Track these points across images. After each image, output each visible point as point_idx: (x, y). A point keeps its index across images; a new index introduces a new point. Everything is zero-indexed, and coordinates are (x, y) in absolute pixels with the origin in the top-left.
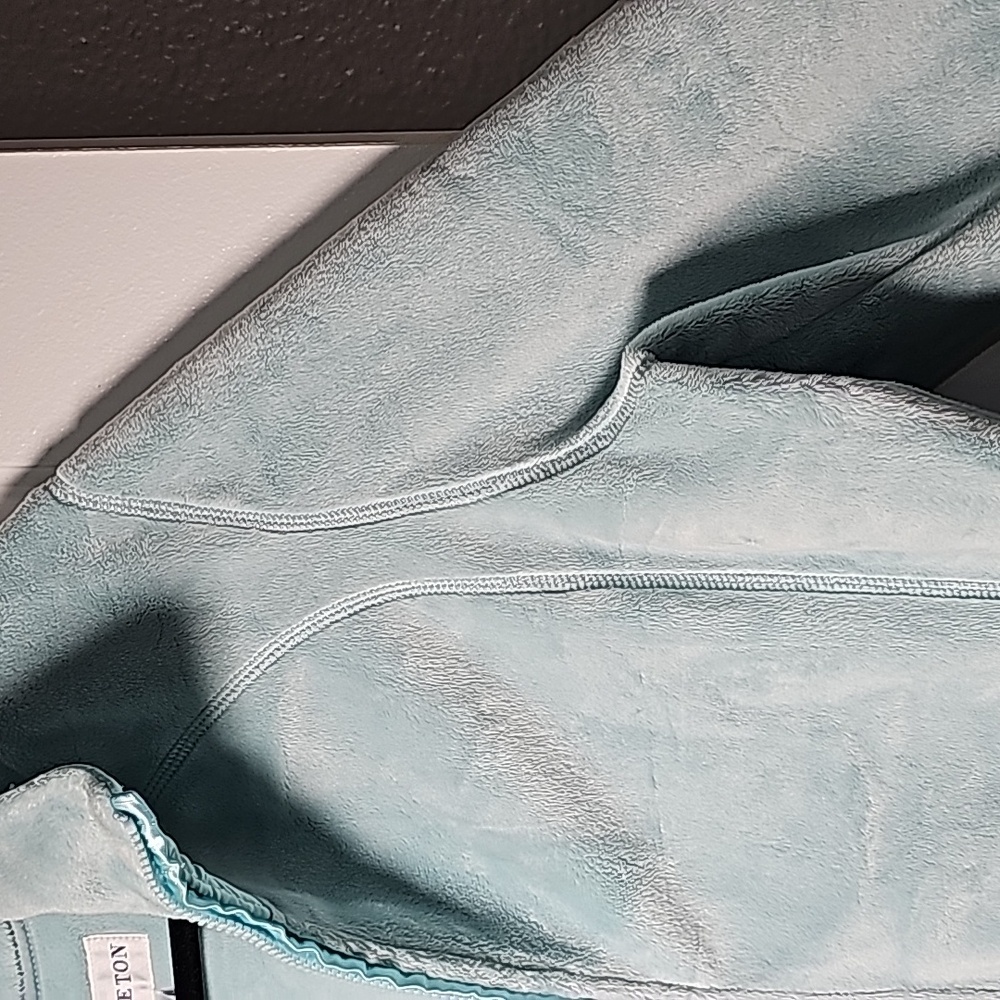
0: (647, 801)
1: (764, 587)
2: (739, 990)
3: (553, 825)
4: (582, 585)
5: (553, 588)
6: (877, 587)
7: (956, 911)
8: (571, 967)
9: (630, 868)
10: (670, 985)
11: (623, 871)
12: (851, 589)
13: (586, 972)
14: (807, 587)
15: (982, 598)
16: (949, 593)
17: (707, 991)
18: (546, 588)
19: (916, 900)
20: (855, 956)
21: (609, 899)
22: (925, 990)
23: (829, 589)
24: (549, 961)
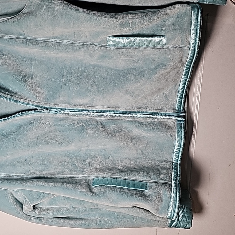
0: (31, 71)
1: (46, 41)
2: (43, 103)
3: (14, 72)
4: (18, 38)
5: (14, 38)
6: (63, 42)
7: (76, 90)
8: (16, 96)
9: (26, 81)
10: (32, 101)
11: (25, 81)
12: (59, 42)
13: (18, 97)
14: (53, 41)
15: (79, 44)
16: (74, 43)
17: (38, 103)
18: (13, 38)
19: (70, 88)
20: (61, 98)
21: (22, 85)
22: (72, 105)
23: (56, 42)
24: (12, 94)
